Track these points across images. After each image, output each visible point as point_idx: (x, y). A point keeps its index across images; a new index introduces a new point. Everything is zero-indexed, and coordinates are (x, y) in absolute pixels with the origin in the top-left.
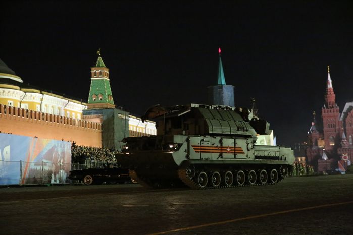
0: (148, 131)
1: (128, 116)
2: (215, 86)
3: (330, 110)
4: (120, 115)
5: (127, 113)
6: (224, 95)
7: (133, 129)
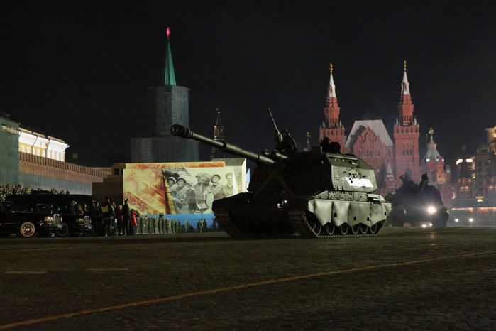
0: (51, 155)
2: (160, 88)
3: (330, 130)
4: (4, 127)
6: (173, 102)
7: (26, 149)
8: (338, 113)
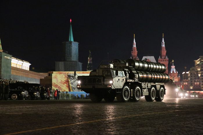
0: (24, 68)
1: (11, 58)
2: (67, 42)
4: (6, 57)
5: (11, 56)
6: (72, 48)
7: (14, 65)
8: (137, 53)
